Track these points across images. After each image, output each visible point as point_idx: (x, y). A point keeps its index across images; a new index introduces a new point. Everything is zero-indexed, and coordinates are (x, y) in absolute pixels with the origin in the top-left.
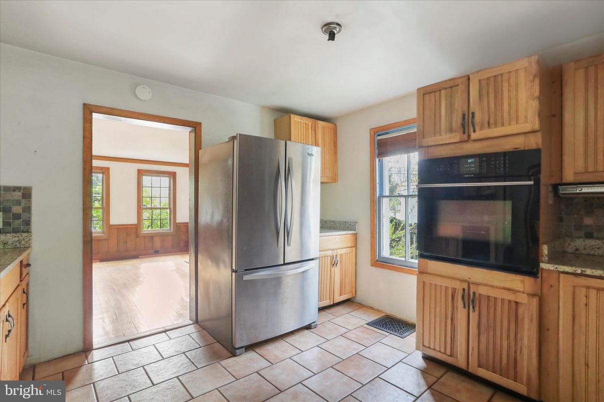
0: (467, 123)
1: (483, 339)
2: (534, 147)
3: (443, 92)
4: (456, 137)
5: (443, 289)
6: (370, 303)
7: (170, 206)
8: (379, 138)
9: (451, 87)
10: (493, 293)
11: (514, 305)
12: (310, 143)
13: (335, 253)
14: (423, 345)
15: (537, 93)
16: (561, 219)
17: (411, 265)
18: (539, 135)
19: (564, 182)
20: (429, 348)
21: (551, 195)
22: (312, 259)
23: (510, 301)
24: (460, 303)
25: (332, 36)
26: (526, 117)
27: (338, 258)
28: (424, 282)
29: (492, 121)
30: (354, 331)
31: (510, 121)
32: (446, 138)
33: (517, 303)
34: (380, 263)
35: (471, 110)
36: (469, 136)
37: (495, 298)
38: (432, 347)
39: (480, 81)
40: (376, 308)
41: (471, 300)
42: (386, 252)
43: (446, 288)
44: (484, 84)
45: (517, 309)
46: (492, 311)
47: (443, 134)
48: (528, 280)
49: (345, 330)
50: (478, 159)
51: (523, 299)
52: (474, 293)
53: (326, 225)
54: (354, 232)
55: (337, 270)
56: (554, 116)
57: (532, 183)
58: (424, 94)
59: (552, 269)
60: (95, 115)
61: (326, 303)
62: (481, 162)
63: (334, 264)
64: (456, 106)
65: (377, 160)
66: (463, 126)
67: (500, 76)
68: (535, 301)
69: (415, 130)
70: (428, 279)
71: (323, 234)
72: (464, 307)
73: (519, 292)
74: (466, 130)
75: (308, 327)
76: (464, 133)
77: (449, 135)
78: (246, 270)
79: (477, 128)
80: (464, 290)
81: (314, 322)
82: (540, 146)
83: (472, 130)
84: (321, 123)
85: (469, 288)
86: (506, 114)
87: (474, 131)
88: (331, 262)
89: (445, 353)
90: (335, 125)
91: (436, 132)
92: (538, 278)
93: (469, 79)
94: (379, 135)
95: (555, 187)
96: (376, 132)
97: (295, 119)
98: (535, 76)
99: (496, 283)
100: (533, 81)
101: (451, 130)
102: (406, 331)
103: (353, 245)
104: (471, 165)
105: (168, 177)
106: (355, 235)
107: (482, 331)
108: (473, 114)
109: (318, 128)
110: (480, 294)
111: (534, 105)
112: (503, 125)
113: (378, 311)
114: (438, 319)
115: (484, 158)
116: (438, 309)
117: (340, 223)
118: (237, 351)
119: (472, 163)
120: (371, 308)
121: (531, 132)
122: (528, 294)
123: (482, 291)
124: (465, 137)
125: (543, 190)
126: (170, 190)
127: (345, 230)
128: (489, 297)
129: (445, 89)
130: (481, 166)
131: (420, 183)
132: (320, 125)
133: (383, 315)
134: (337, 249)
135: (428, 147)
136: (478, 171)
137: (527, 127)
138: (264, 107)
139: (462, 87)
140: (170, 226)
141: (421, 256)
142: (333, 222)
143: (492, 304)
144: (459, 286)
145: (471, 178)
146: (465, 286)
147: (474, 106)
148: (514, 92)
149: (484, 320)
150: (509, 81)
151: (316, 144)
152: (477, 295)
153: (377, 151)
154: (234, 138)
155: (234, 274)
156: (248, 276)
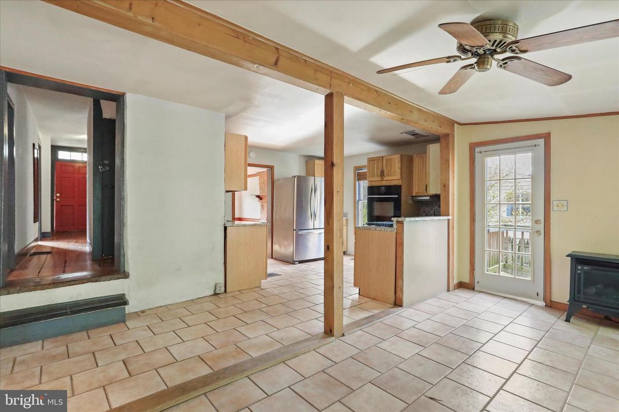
0: (382, 174)
2: (399, 184)
4: (379, 179)
9: (378, 160)
15: (400, 167)
18: (401, 180)
19: (414, 196)
21: (410, 200)
32: (376, 179)
35: (383, 170)
44: (387, 161)
47: (375, 177)
50: (385, 187)
56: (411, 172)
57: (398, 197)
58: (370, 160)
64: (379, 167)
65: (357, 182)
67: (391, 159)
69: (366, 170)
78: (300, 230)
82: (401, 185)
86: (393, 172)
91: (373, 175)
93: (383, 158)
94: (357, 170)
95: (412, 197)
96: (356, 168)
97: (317, 162)
98: (399, 161)
100: (399, 163)
101: (378, 176)
103: (346, 224)
106: (347, 219)
111: (399, 170)
115: (387, 187)
118: (295, 263)
119: (383, 189)
121: (399, 179)
125: (404, 199)
129: (376, 160)
130: (386, 190)
131: (368, 195)
135: (370, 181)
136: (385, 192)
139: (381, 160)
145: (383, 194)
148: (395, 165)
150: (393, 161)
153: (357, 178)
154: (295, 177)
155: (295, 231)
156: (300, 232)
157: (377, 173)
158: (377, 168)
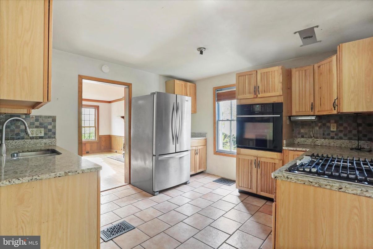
0: (256, 90)
1: (263, 179)
2: (281, 102)
3: (247, 76)
4: (252, 96)
5: (247, 160)
6: (213, 173)
7: (95, 126)
8: (217, 92)
9: (250, 75)
10: (266, 160)
11: (274, 164)
12: (184, 95)
13: (197, 148)
14: (239, 186)
15: (281, 81)
16: (293, 130)
17: (233, 153)
18: (282, 97)
19: (292, 115)
20: (242, 186)
21: (288, 121)
22: (187, 151)
23: (272, 163)
24: (254, 166)
25: (201, 53)
26: (278, 90)
27: (198, 151)
28: (239, 158)
29: (266, 90)
30: (208, 184)
31: (272, 91)
32: (248, 96)
33: (275, 163)
34: (218, 153)
35: (258, 85)
36: (257, 96)
37: (267, 162)
38: (243, 186)
39: (261, 73)
40: (216, 175)
41: (258, 164)
42: (221, 148)
43: (248, 160)
44: (263, 74)
45: (275, 166)
46: (266, 168)
47: (247, 94)
48: (279, 154)
49: (203, 184)
50: (260, 106)
51: (277, 161)
52: (259, 161)
53: (194, 135)
54: (205, 138)
55: (198, 156)
56: (289, 88)
57: (279, 116)
58: (239, 76)
59: (287, 149)
60: (84, 81)
61: (193, 173)
62: (261, 107)
63: (196, 154)
64: (252, 83)
65: (217, 103)
66: (255, 91)
67: (268, 72)
68: (281, 161)
69: (235, 89)
70: (240, 157)
71: (192, 139)
72: (256, 167)
73: (276, 159)
74: (256, 93)
75: (185, 183)
76: (255, 94)
77: (249, 95)
78: (159, 155)
79: (260, 93)
80: (255, 160)
81: (188, 181)
82: (283, 102)
83: (258, 93)
84: (189, 84)
85: (257, 159)
86: (271, 88)
87: (259, 94)
88: (195, 152)
89: (248, 188)
90: (195, 84)
91: (244, 93)
92: (282, 153)
93: (257, 72)
94: (217, 91)
95: (290, 117)
96: (217, 89)
97: (177, 82)
98: (280, 74)
99: (268, 156)
100: (280, 76)
101: (250, 93)
102: (231, 183)
103: (205, 144)
104: (258, 108)
105: (94, 108)
106: (206, 139)
107: (262, 176)
108: (259, 87)
109: (187, 86)
110: (261, 161)
111: (280, 85)
112: (269, 92)
113: (218, 176)
114: (245, 174)
115: (263, 105)
116: (245, 169)
117: (198, 134)
118: (155, 193)
119: (258, 107)
120: (214, 175)
121: (280, 96)
122: (279, 160)
123: (263, 160)
124: (256, 96)
125: (284, 118)
126: (95, 116)
127: (201, 137)
128: (265, 162)
129: (248, 75)
130: (261, 108)
131: (237, 115)
132: (188, 85)
133: (220, 177)
134: (197, 146)
135: (240, 99)
136: (260, 111)
137: (278, 94)
138: (161, 75)
139: (254, 75)
140: (95, 137)
141: (238, 147)
142: (194, 133)
143: (266, 165)
144: (253, 159)
145: (258, 113)
146: (256, 158)
147: (259, 84)
148: (274, 79)
149: (263, 172)
150: (272, 74)
151: (187, 95)
152: (260, 162)
153: (216, 99)
154: (154, 93)
155: (154, 157)
156: (161, 158)
157: (250, 89)
158: (250, 84)
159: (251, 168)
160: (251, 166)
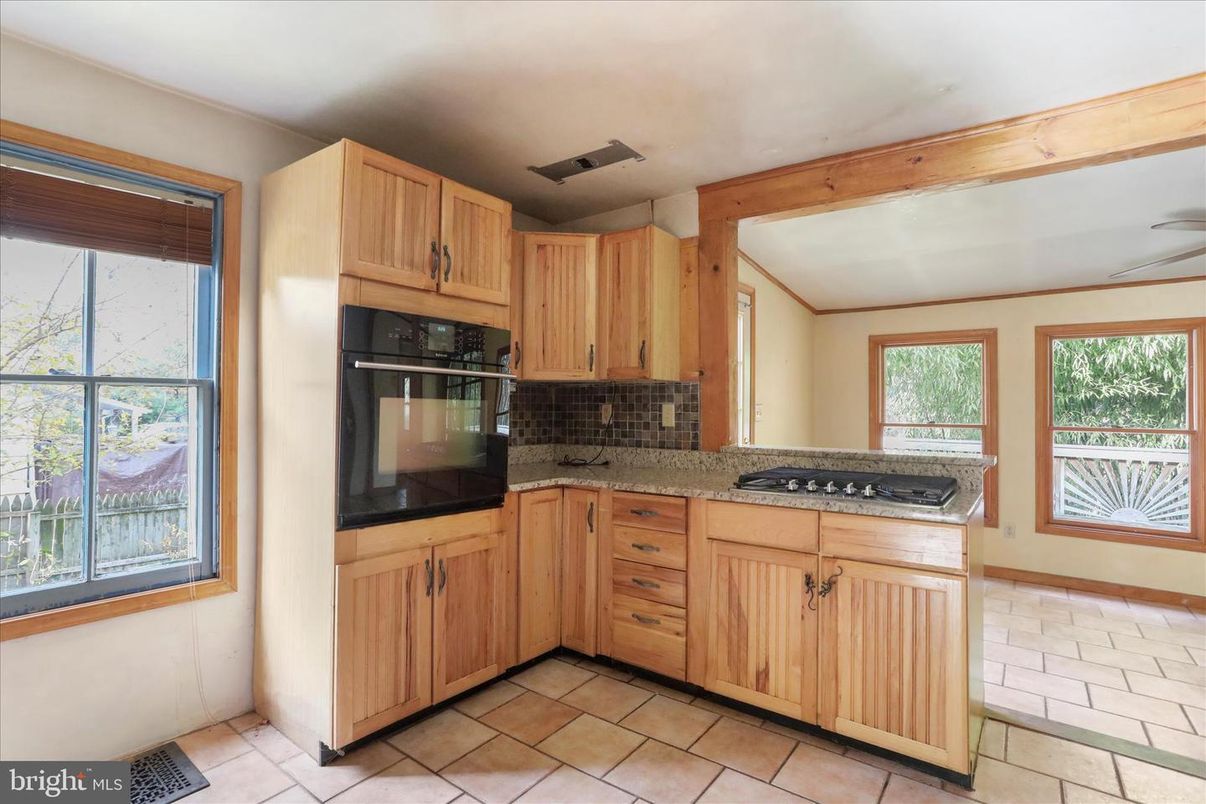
3: (400, 181)
4: (421, 281)
5: (392, 576)
14: (354, 723)
18: (507, 311)
20: (367, 718)
23: (481, 553)
24: (420, 591)
26: (500, 283)
28: (355, 581)
29: (466, 272)
31: (485, 280)
36: (438, 285)
37: (465, 556)
38: (371, 714)
39: (455, 199)
43: (397, 572)
44: (459, 206)
48: (494, 513)
50: (453, 329)
62: (457, 334)
66: (432, 264)
67: (477, 208)
72: (428, 593)
74: (436, 273)
76: (432, 277)
77: (406, 271)
79: (449, 277)
80: (427, 562)
82: (508, 329)
83: (443, 275)
85: (433, 554)
87: (446, 280)
89: (396, 705)
92: (503, 506)
93: (441, 186)
101: (411, 264)
108: (446, 248)
110: (448, 560)
111: (508, 269)
112: (477, 284)
115: (461, 329)
116: (383, 624)
119: (443, 333)
123: (451, 552)
124: (433, 284)
128: (458, 558)
129: (405, 178)
130: (457, 342)
136: (451, 349)
137: (500, 297)
143: (461, 567)
146: (428, 554)
149: (452, 601)
150: (485, 220)
152: (445, 562)
157: (411, 247)
159: (409, 605)
160: (409, 597)
